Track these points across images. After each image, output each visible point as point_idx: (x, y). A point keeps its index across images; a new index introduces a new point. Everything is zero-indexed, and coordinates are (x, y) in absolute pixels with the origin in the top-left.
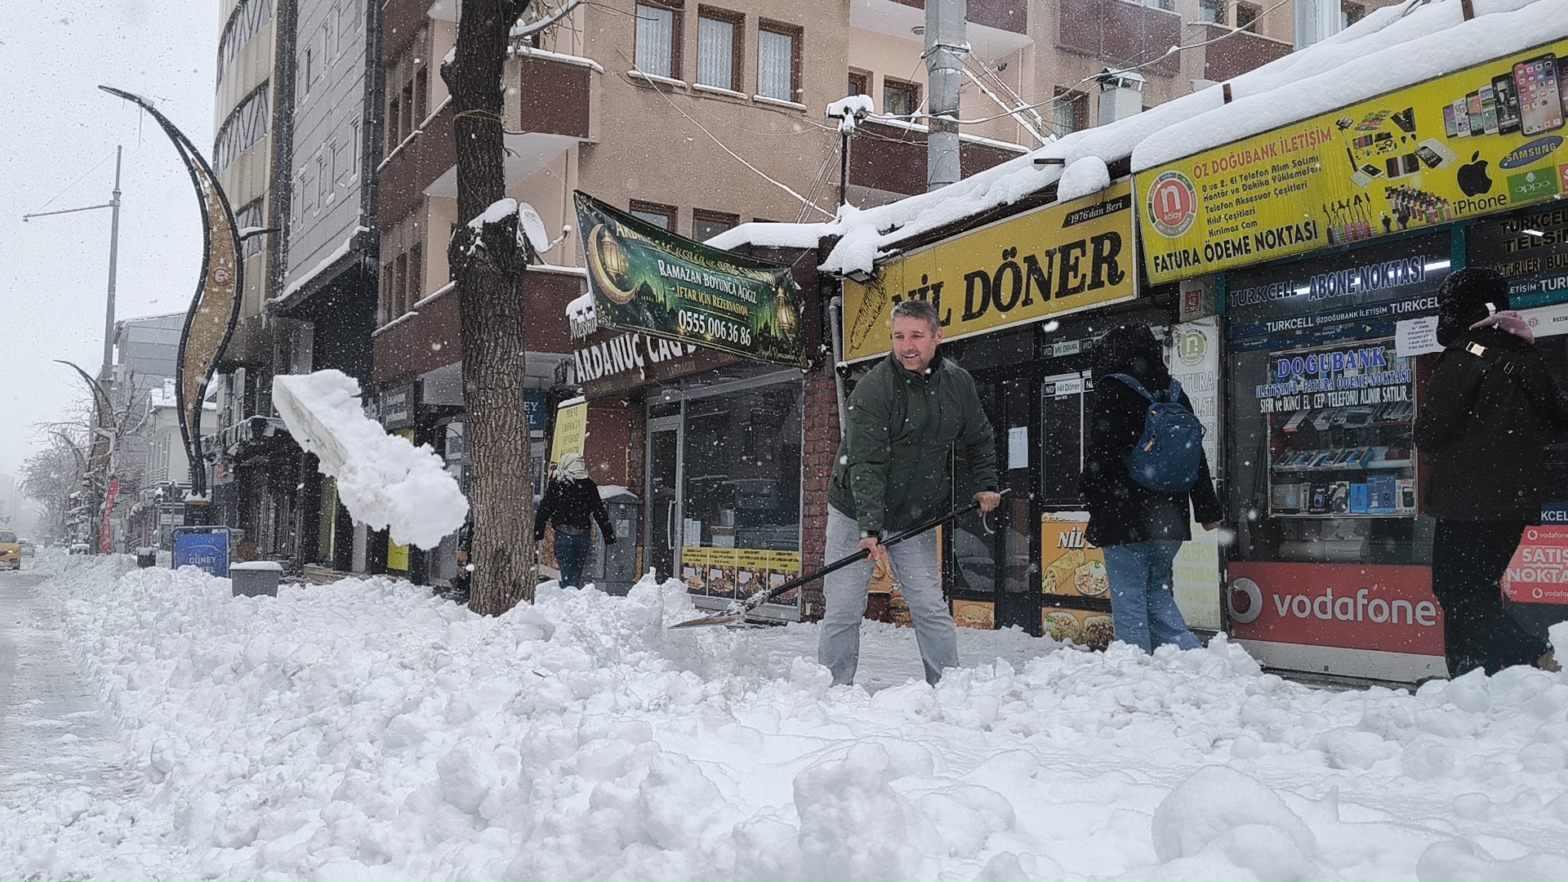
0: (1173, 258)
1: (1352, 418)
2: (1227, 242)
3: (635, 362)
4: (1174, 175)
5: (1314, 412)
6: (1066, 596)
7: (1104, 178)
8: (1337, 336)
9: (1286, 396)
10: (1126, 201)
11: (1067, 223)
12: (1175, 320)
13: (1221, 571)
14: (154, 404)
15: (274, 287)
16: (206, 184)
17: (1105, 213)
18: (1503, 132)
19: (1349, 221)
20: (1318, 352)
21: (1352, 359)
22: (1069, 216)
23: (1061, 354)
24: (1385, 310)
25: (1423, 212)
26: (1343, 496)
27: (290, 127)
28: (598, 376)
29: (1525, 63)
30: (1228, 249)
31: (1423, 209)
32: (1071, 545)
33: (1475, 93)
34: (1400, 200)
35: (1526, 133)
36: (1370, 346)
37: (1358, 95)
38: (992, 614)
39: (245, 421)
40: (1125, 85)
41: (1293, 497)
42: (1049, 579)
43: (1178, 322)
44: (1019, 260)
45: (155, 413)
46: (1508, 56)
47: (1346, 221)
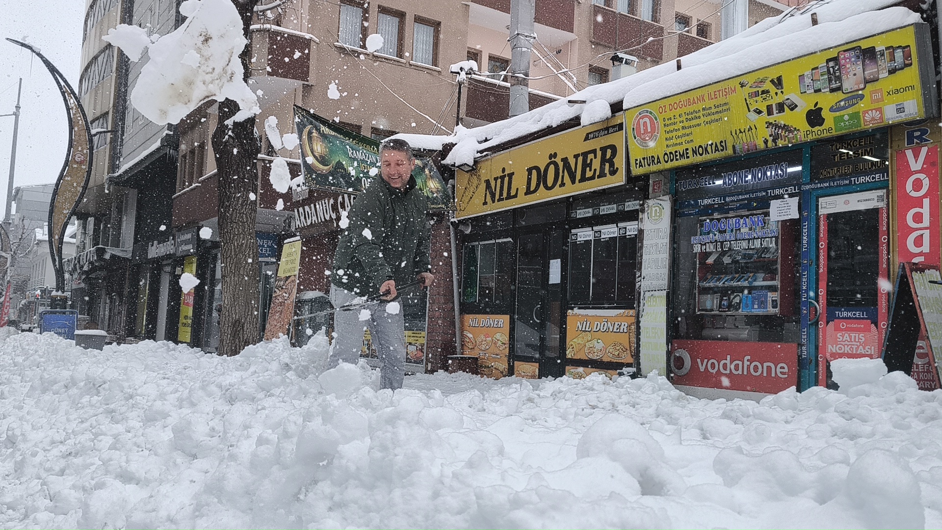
0: (646, 160)
1: (744, 256)
2: (676, 152)
3: (330, 216)
4: (647, 111)
5: (723, 253)
6: (580, 359)
7: (609, 113)
8: (738, 208)
9: (708, 243)
10: (620, 127)
11: (587, 139)
12: (646, 197)
13: (667, 344)
14: (37, 238)
15: (113, 167)
16: (72, 101)
17: (608, 133)
18: (832, 90)
19: (745, 141)
20: (726, 218)
21: (746, 222)
22: (588, 134)
23: (581, 217)
24: (764, 194)
25: (786, 136)
26: (738, 301)
27: (127, 70)
28: (308, 224)
29: (845, 51)
30: (676, 156)
31: (787, 134)
32: (584, 329)
33: (817, 68)
34: (774, 129)
35: (844, 92)
36: (756, 215)
37: (752, 67)
38: (537, 370)
39: (92, 249)
40: (626, 63)
41: (710, 302)
42: (570, 349)
43: (648, 198)
44: (558, 160)
45: (37, 244)
46: (836, 47)
47: (743, 142)
